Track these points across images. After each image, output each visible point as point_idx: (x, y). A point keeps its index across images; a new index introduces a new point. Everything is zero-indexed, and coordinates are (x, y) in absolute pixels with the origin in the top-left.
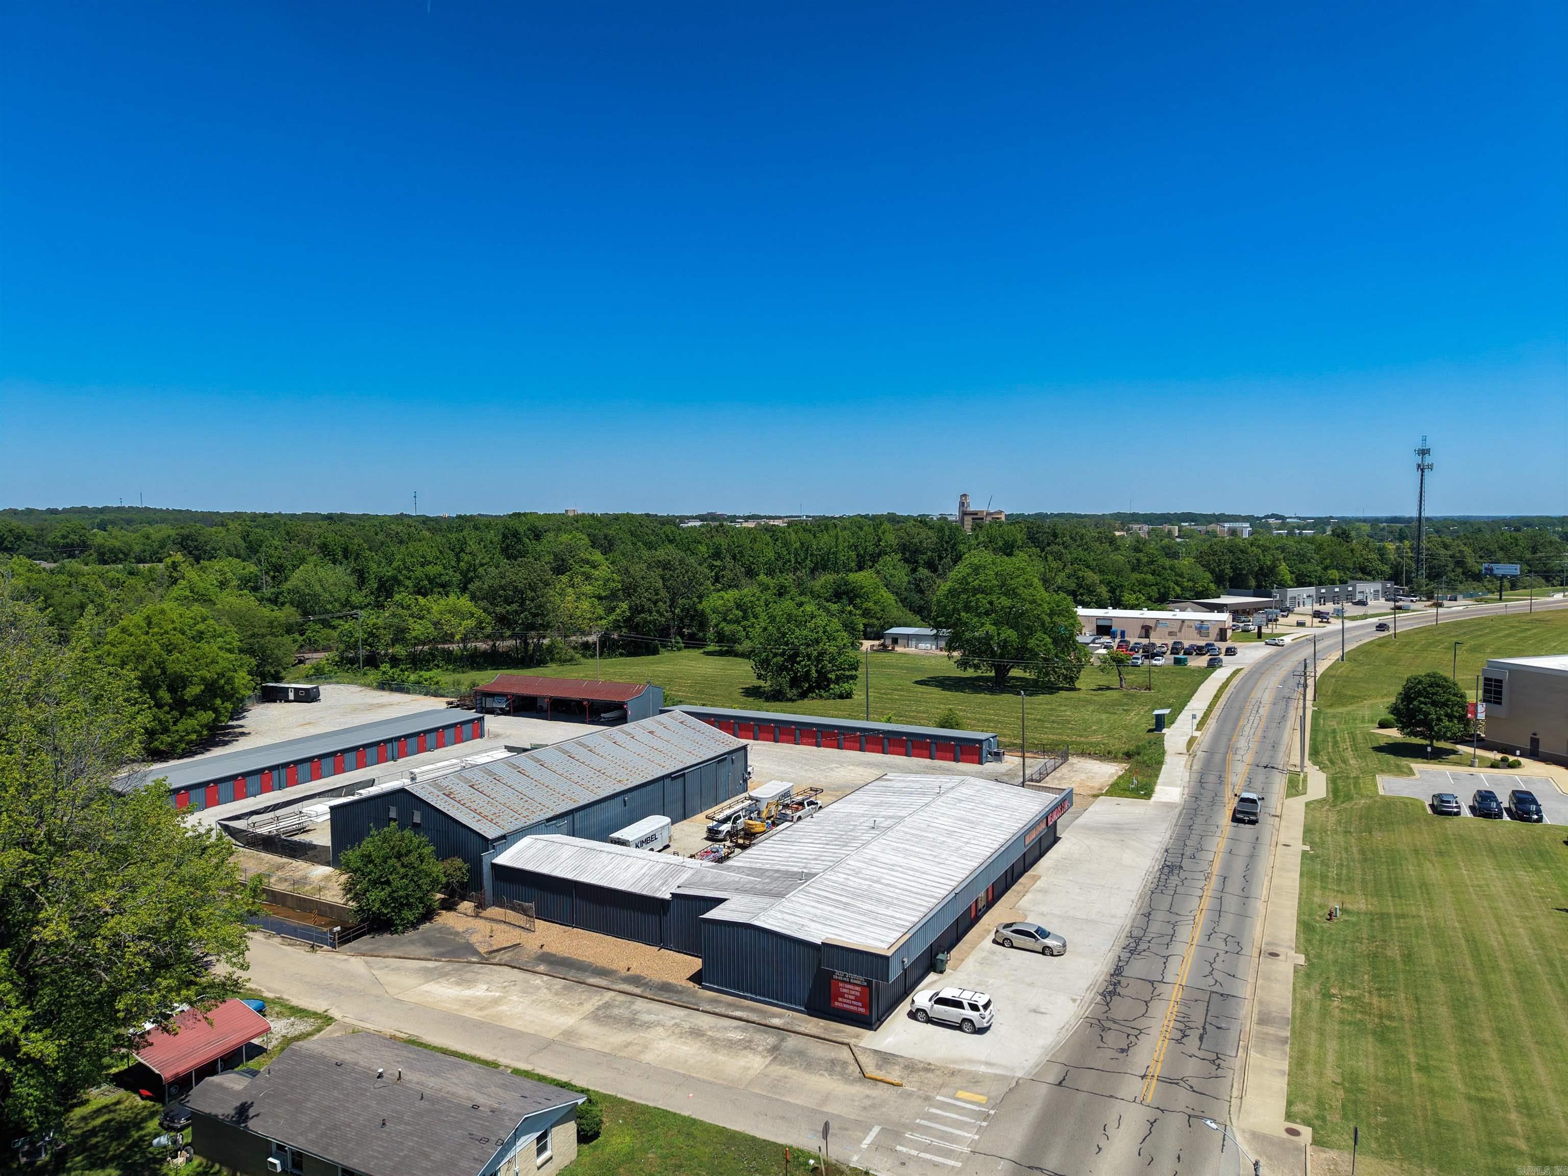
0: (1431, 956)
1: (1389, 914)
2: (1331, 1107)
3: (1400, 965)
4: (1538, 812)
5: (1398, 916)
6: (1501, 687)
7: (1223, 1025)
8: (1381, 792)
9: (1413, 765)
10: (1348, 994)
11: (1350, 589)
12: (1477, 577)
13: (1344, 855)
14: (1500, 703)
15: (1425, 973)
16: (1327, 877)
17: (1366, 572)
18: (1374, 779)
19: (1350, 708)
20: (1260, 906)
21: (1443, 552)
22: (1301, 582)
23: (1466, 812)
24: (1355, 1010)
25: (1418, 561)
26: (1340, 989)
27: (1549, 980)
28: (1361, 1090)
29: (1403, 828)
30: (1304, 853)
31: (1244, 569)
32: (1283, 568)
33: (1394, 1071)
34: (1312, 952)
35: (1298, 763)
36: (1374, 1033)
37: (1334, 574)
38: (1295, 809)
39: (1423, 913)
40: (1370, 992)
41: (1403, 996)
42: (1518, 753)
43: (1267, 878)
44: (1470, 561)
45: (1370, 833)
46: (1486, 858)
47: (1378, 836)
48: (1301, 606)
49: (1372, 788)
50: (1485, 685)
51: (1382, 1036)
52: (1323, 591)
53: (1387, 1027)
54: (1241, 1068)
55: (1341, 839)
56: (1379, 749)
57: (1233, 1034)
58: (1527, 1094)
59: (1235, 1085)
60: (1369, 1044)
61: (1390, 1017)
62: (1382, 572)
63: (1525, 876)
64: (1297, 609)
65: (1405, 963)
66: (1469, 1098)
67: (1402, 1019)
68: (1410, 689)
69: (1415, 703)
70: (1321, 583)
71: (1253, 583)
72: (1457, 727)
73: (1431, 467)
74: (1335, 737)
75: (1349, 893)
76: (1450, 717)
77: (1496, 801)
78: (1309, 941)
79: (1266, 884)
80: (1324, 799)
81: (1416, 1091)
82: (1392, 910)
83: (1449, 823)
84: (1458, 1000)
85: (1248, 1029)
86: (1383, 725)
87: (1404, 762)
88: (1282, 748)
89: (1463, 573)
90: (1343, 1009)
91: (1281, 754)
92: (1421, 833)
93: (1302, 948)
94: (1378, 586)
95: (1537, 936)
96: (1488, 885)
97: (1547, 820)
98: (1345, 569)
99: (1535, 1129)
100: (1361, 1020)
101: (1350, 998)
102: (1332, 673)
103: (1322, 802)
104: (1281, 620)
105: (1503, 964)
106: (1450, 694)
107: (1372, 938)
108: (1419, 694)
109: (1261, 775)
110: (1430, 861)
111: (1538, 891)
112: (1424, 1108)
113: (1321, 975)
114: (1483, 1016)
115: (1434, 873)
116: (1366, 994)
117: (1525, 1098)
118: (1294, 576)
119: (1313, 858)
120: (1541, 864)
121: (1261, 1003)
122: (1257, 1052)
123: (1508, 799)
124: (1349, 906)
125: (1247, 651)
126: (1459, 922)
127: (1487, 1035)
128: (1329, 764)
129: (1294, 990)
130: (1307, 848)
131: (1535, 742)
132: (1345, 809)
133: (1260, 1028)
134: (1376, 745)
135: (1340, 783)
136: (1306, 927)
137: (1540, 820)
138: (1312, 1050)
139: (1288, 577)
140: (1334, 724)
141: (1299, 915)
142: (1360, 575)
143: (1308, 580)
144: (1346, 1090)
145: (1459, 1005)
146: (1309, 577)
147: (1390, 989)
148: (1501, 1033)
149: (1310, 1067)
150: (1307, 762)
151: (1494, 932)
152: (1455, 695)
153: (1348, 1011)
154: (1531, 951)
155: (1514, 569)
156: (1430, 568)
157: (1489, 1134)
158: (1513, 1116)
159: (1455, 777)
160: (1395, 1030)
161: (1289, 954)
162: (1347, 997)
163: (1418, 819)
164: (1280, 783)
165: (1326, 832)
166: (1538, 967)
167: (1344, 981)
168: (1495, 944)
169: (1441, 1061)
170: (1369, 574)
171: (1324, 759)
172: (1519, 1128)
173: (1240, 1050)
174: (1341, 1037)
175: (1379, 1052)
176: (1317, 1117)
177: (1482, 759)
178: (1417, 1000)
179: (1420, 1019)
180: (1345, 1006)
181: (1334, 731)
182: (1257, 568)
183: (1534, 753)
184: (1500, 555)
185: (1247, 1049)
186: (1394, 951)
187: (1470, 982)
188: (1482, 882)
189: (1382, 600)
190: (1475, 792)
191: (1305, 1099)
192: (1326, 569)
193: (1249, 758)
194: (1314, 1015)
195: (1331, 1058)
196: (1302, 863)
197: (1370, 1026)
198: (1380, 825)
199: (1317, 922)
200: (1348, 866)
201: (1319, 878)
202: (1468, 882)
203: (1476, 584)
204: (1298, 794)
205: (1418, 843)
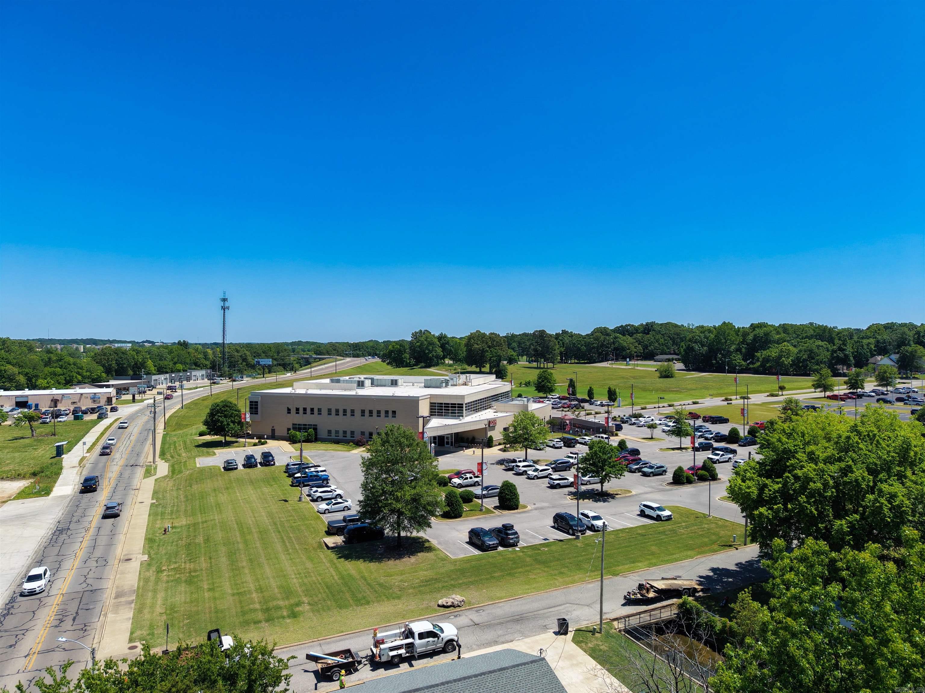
0: (219, 536)
1: (198, 523)
2: (158, 626)
3: (203, 545)
4: (273, 460)
5: (203, 523)
6: (257, 405)
7: (91, 607)
8: (198, 466)
9: (215, 451)
10: (172, 567)
11: (188, 374)
12: (253, 367)
13: (176, 500)
14: (257, 414)
15: (215, 545)
16: (165, 513)
17: (197, 365)
18: (195, 460)
19: (185, 430)
20: (122, 537)
21: (236, 354)
22: (161, 371)
23: (240, 467)
24: (176, 574)
25: (223, 358)
26: (168, 566)
27: (274, 531)
28: (176, 612)
29: (208, 481)
30: (152, 504)
31: (125, 364)
32: (150, 363)
33: (195, 596)
34: (152, 552)
35: (152, 461)
36: (186, 581)
37: (180, 366)
38: (149, 484)
39: (216, 518)
40: (185, 562)
41: (203, 559)
42: (265, 436)
43: (127, 522)
44: (250, 359)
45: (191, 486)
46: (249, 486)
47: (195, 487)
48: (161, 384)
49: (194, 465)
50: (250, 405)
51: (190, 582)
52: (173, 375)
53: (193, 577)
54: (101, 626)
55: (175, 493)
56: (198, 446)
57: (98, 610)
58: (261, 583)
59: (96, 637)
60: (183, 587)
61: (195, 571)
62: (206, 365)
63: (266, 490)
64: (158, 387)
65: (205, 543)
66: (233, 595)
67: (202, 570)
68: (213, 410)
69: (216, 417)
70: (172, 372)
71: (131, 373)
72: (237, 427)
73: (228, 308)
74: (175, 445)
75: (177, 518)
76: (234, 422)
77: (254, 459)
78: (151, 547)
79: (127, 525)
80: (167, 476)
81: (207, 601)
82: (200, 520)
83: (232, 474)
84: (231, 552)
85: (108, 604)
86: (201, 434)
87: (211, 450)
88: (143, 455)
89: (246, 365)
90: (169, 575)
91: (142, 458)
92: (218, 481)
93: (147, 552)
94: (203, 372)
95: (270, 515)
96: (249, 498)
97: (277, 464)
98: (185, 363)
99: (263, 597)
100: (178, 578)
101: (174, 569)
102: (176, 415)
103: (165, 477)
104: (148, 392)
105: (254, 530)
106: (233, 410)
107: (188, 537)
108: (218, 412)
109: (128, 471)
110: (221, 493)
111: (272, 495)
112: (210, 608)
113: (157, 562)
114: (243, 556)
115: (223, 498)
116: (183, 564)
117: (260, 585)
118: (156, 368)
119: (157, 506)
120: (274, 483)
121: (117, 587)
122: (113, 614)
123: (260, 457)
124: (177, 525)
125: (125, 409)
126: (234, 517)
127: (244, 564)
128: (171, 458)
129: (140, 574)
130: (154, 501)
131: (273, 431)
132: (178, 478)
133: (116, 600)
134: (196, 444)
135: (176, 466)
136: (150, 541)
137: (274, 464)
138: (149, 601)
139: (153, 369)
140: (175, 439)
141: (146, 535)
142: (194, 367)
143: (165, 370)
144: (167, 615)
145: (232, 555)
146: (165, 368)
147: (196, 558)
148: (251, 560)
149: (146, 611)
150: (157, 458)
151: (250, 517)
152: (235, 411)
153: (171, 575)
154: (267, 521)
155: (269, 362)
156: (231, 362)
157: (242, 607)
158: (254, 595)
159: (236, 453)
160: (197, 576)
161: (138, 557)
162: (172, 569)
163: (217, 475)
164: (140, 472)
165: (166, 492)
166: (270, 527)
167: (170, 561)
168: (251, 522)
169: (221, 583)
170: (199, 366)
171: (168, 456)
172: (256, 600)
173: (102, 616)
174: (166, 590)
175: (188, 590)
176: (149, 635)
177: (249, 443)
178: (210, 558)
179: (211, 566)
180: (170, 573)
181: (175, 442)
182: (133, 363)
183: (273, 437)
184: (263, 355)
185: (106, 615)
186: (200, 539)
187: (238, 543)
188: (247, 497)
189: (206, 380)
190: (245, 456)
191: (141, 628)
192: (175, 363)
193: (122, 462)
194: (151, 584)
195: (159, 602)
196: (150, 509)
197: (183, 579)
198: (197, 481)
199: (156, 536)
200: (178, 505)
201: (160, 514)
202: (240, 498)
203: (252, 371)
204: (151, 475)
205: (216, 486)
